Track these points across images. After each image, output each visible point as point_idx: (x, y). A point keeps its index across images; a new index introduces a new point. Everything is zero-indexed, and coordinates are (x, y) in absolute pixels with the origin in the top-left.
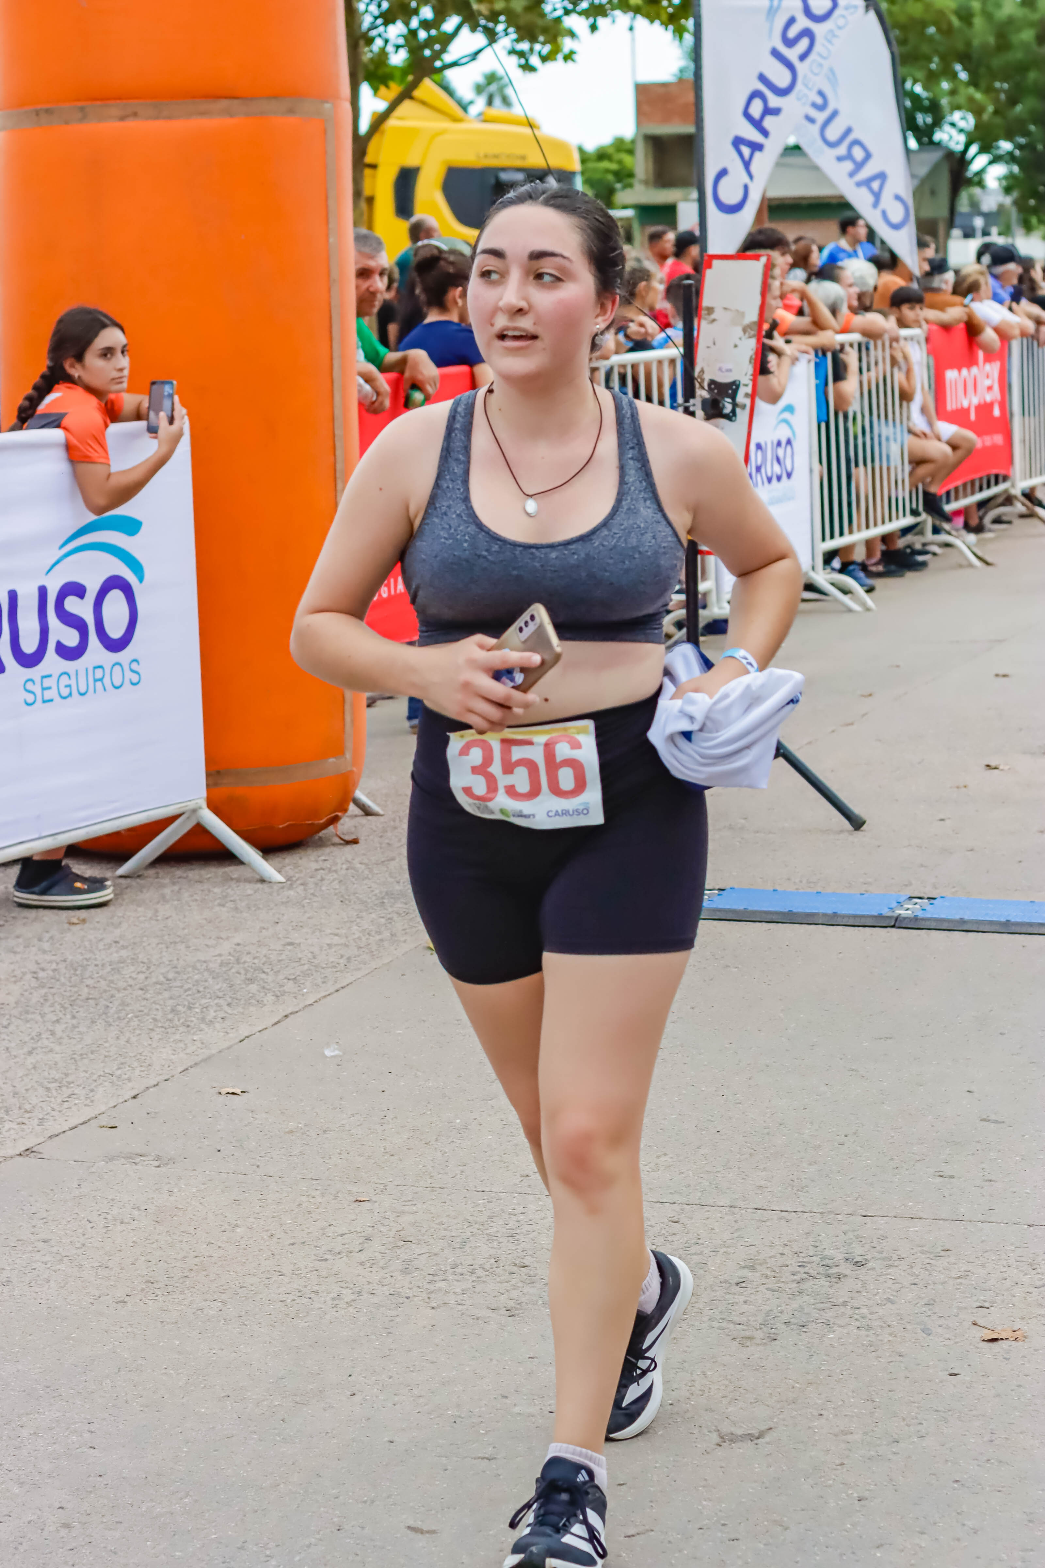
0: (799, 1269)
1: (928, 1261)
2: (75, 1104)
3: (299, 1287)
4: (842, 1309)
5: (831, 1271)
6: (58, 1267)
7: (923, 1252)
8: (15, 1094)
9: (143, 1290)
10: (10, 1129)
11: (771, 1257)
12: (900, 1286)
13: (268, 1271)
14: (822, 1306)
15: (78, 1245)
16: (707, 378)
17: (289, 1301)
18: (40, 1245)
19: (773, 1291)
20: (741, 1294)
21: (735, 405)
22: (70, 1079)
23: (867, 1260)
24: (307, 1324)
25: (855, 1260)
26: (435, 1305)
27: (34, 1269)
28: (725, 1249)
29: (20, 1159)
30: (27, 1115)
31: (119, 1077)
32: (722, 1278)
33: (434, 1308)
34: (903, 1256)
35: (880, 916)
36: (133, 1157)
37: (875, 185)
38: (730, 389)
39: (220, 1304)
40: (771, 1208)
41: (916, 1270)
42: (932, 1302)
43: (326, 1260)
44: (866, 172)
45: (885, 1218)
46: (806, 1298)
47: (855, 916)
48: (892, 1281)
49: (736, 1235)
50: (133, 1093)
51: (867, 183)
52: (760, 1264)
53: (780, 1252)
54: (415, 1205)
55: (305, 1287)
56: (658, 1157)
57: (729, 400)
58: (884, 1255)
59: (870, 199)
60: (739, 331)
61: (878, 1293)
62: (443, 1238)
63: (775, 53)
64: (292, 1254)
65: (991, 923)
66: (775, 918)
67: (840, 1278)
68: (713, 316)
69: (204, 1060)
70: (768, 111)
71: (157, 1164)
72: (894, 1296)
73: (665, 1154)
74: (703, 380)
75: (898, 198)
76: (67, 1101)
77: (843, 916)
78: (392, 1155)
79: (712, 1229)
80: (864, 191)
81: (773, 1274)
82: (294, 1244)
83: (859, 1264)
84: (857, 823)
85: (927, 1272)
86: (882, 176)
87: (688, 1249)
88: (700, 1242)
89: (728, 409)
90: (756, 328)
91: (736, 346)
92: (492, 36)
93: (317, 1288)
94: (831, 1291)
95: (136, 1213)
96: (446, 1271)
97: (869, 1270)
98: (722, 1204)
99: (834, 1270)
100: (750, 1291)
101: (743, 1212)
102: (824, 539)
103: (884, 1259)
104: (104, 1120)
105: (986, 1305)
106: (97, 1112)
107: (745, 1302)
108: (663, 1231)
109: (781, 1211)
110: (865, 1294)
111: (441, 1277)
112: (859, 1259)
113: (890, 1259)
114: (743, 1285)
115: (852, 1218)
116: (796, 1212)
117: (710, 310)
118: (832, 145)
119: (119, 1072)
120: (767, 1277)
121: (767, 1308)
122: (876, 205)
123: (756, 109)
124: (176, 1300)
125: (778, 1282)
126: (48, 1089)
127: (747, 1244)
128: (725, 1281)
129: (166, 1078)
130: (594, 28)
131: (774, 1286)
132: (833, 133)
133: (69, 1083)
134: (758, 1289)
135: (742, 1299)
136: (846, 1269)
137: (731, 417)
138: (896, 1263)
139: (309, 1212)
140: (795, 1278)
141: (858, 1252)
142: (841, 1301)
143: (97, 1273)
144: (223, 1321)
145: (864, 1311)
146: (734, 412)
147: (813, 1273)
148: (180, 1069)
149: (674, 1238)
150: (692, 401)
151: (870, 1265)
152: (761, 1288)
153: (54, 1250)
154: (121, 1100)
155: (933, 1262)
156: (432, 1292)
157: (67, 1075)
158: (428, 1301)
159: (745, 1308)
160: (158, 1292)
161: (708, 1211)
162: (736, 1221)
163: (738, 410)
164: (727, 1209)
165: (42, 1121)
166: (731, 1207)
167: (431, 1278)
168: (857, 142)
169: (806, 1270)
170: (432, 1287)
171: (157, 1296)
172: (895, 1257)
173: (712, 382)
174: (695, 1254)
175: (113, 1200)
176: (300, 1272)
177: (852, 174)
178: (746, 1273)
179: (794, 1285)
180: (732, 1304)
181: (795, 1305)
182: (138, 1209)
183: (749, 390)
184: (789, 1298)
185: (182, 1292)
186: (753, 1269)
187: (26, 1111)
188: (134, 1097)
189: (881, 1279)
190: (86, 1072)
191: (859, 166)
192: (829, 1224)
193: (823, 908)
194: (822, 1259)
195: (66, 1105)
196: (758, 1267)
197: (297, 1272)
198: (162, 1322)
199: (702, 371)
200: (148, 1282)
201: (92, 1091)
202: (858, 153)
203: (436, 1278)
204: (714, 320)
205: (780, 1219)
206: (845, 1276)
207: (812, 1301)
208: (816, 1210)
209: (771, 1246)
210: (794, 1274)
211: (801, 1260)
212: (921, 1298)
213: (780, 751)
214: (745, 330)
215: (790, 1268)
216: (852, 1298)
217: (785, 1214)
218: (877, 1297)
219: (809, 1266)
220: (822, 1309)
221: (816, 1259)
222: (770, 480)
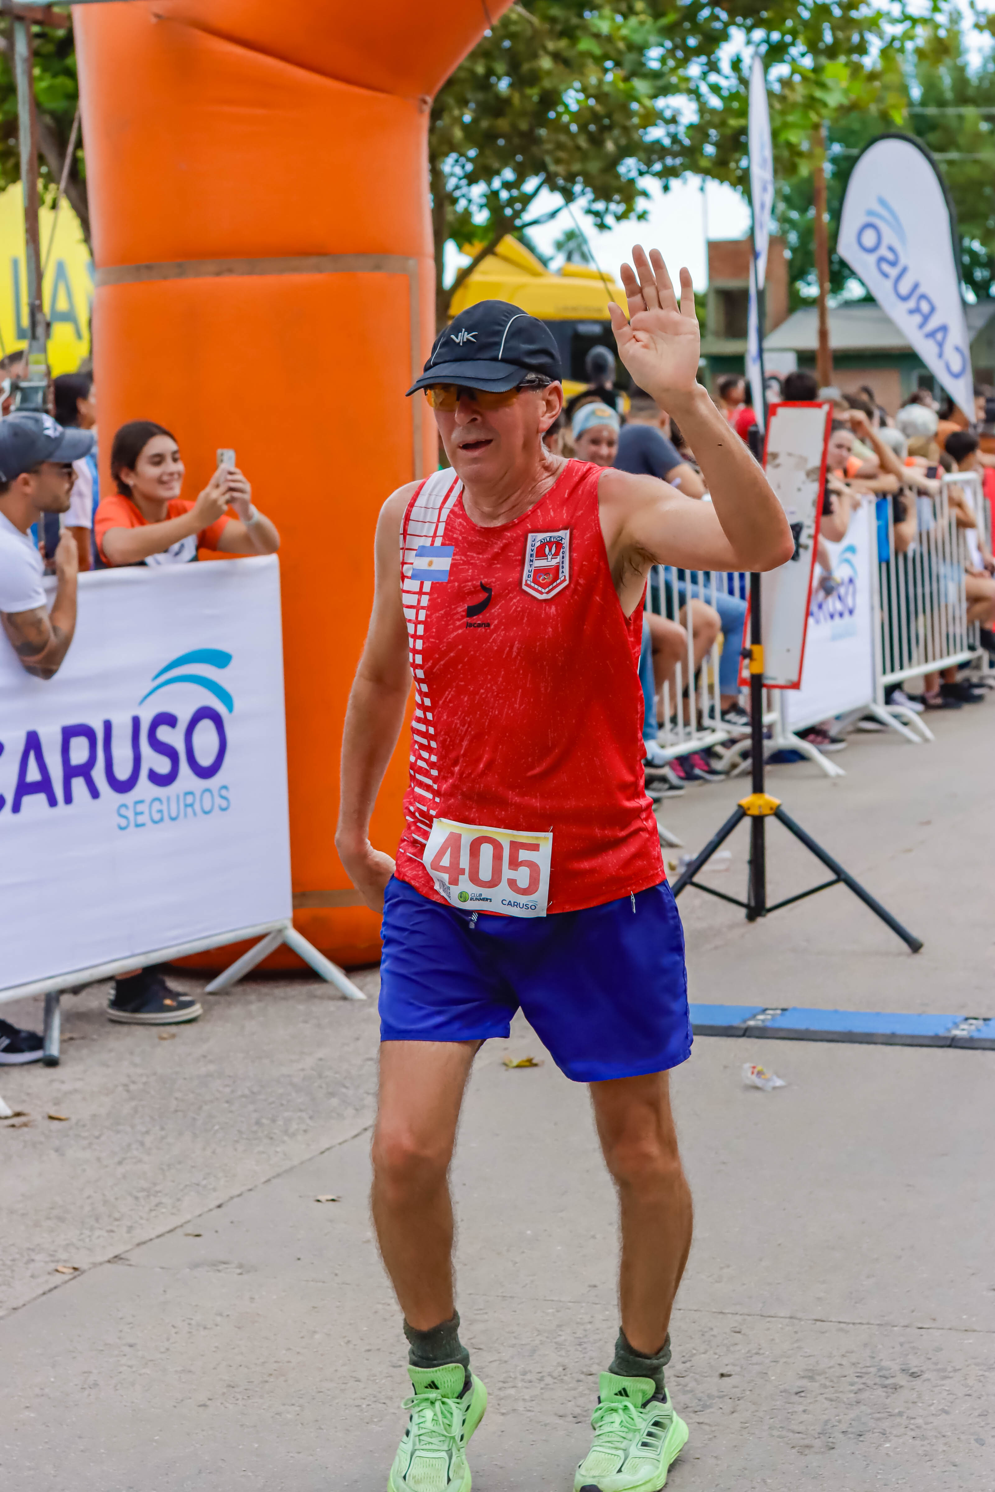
0: (856, 1380)
1: (981, 1373)
2: (163, 1213)
3: (375, 1393)
4: (898, 1420)
5: (888, 1382)
6: (144, 1371)
7: (977, 1364)
8: (105, 1202)
9: (224, 1394)
10: (99, 1237)
11: (830, 1368)
12: (955, 1397)
13: (344, 1377)
14: (878, 1415)
15: (163, 1350)
17: (364, 1406)
18: (127, 1349)
19: (831, 1400)
20: (800, 1403)
22: (158, 1188)
23: (922, 1371)
24: (381, 1429)
25: (911, 1371)
26: (504, 1411)
27: (120, 1372)
28: (785, 1360)
29: (109, 1265)
30: (117, 1223)
31: (205, 1187)
32: (782, 1387)
33: (503, 1414)
34: (958, 1368)
35: (937, 1037)
36: (216, 1265)
37: (939, 337)
39: (298, 1409)
40: (830, 1320)
41: (970, 1382)
42: (985, 1413)
43: (401, 1366)
44: (933, 324)
45: (940, 1331)
46: (863, 1408)
47: (913, 1037)
48: (946, 1393)
49: (796, 1345)
50: (218, 1203)
51: (932, 335)
52: (819, 1374)
53: (839, 1362)
54: (486, 1313)
55: (380, 1392)
56: (721, 1268)
58: (939, 1366)
59: (935, 351)
60: (802, 475)
61: (933, 1404)
62: (513, 1346)
64: (367, 1360)
66: (835, 1037)
67: (896, 1389)
68: (778, 461)
69: (286, 1171)
71: (239, 1271)
72: (949, 1407)
73: (728, 1266)
75: (957, 350)
76: (154, 1210)
77: (902, 1036)
78: (465, 1265)
79: (773, 1340)
80: (929, 342)
81: (831, 1384)
82: (369, 1350)
83: (915, 1375)
84: (915, 946)
85: (981, 1384)
86: (945, 329)
87: (749, 1359)
88: (761, 1351)
90: (817, 472)
91: (799, 490)
92: (569, 197)
93: (391, 1394)
94: (888, 1401)
95: (219, 1319)
96: (515, 1378)
97: (925, 1381)
98: (782, 1315)
99: (891, 1381)
100: (809, 1400)
101: (802, 1323)
103: (938, 1370)
104: (190, 1229)
106: (183, 1221)
107: (804, 1411)
108: (725, 1342)
109: (840, 1322)
110: (920, 1405)
111: (510, 1384)
112: (914, 1370)
113: (944, 1370)
114: (803, 1394)
115: (908, 1329)
116: (854, 1324)
117: (775, 456)
118: (903, 298)
119: (204, 1182)
120: (825, 1387)
121: (825, 1417)
122: (939, 356)
124: (256, 1404)
125: (836, 1392)
126: (137, 1198)
127: (807, 1355)
128: (785, 1391)
129: (250, 1187)
130: (666, 188)
131: (833, 1396)
132: (904, 287)
133: (157, 1192)
134: (816, 1399)
135: (801, 1408)
136: (902, 1380)
138: (951, 1374)
139: (385, 1320)
140: (853, 1388)
141: (914, 1363)
142: (897, 1411)
143: (180, 1377)
144: (300, 1425)
145: (920, 1421)
147: (870, 1383)
148: (263, 1179)
149: (738, 1348)
151: (926, 1376)
152: (820, 1398)
153: (140, 1353)
154: (206, 1209)
155: (986, 1374)
156: (502, 1399)
157: (155, 1184)
158: (498, 1407)
159: (805, 1417)
160: (239, 1396)
161: (769, 1322)
162: (796, 1332)
164: (788, 1320)
165: (130, 1229)
166: (791, 1318)
167: (501, 1385)
168: (924, 296)
169: (863, 1380)
170: (501, 1394)
171: (237, 1400)
172: (950, 1369)
174: (757, 1364)
175: (197, 1306)
176: (375, 1378)
177: (919, 327)
178: (805, 1383)
179: (852, 1395)
180: (792, 1413)
181: (852, 1414)
182: (221, 1315)
183: (812, 531)
184: (847, 1408)
185: (261, 1397)
186: (811, 1379)
187: (116, 1220)
188: (219, 1206)
189: (937, 1390)
190: (173, 1181)
191: (926, 319)
192: (886, 1335)
193: (883, 1028)
194: (879, 1370)
195: (153, 1214)
196: (817, 1378)
197: (372, 1378)
198: (242, 1425)
200: (229, 1386)
201: (179, 1200)
202: (925, 306)
203: (505, 1385)
204: (778, 466)
205: (839, 1330)
206: (901, 1387)
207: (869, 1411)
208: (872, 1322)
209: (830, 1356)
210: (852, 1384)
211: (859, 1370)
212: (975, 1409)
213: (841, 876)
214: (808, 474)
215: (848, 1379)
216: (908, 1409)
217: (842, 1325)
218: (932, 1408)
219: (867, 1376)
220: (879, 1419)
221: (873, 1370)
222: (841, 615)
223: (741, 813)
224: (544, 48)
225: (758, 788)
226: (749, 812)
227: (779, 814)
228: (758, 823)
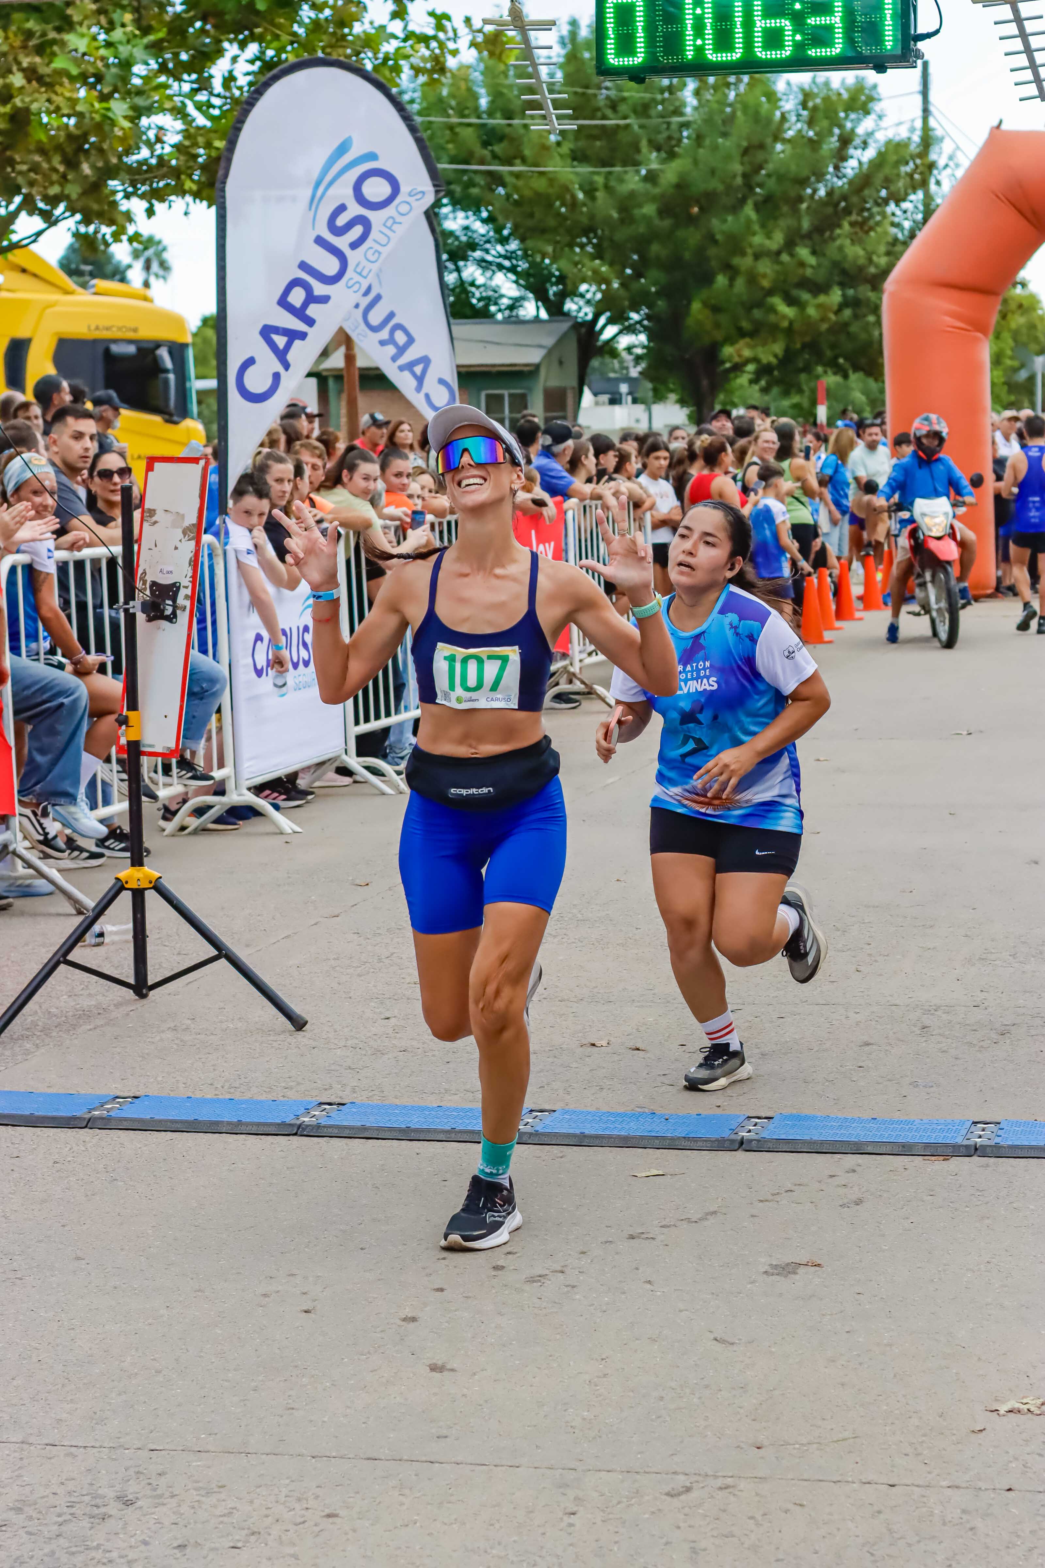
0: (65, 1510)
1: (198, 1498)
4: (93, 1554)
5: (96, 1511)
7: (196, 1489)
11: (42, 1497)
12: (160, 1526)
14: (74, 1549)
16: (149, 579)
19: (31, 1534)
21: (175, 607)
23: (137, 1498)
25: (125, 1499)
34: (175, 1493)
35: (283, 1124)
37: (418, 369)
38: (172, 591)
40: (62, 1444)
41: (184, 1509)
44: (410, 355)
45: (172, 1452)
46: (61, 1541)
47: (258, 1124)
48: (154, 1521)
49: (16, 1473)
51: (409, 367)
52: (30, 1505)
53: (54, 1491)
57: (169, 602)
58: (157, 1492)
59: (414, 383)
60: (179, 532)
61: (135, 1534)
63: (320, 241)
65: (391, 1129)
66: (179, 1126)
67: (103, 1519)
68: (154, 519)
70: (311, 298)
72: (150, 1537)
74: (145, 583)
75: (442, 381)
77: (247, 1124)
80: (407, 374)
81: (39, 1516)
83: (129, 1503)
84: (299, 1024)
85: (192, 1511)
86: (425, 361)
89: (169, 611)
90: (195, 530)
91: (176, 548)
94: (90, 1533)
97: (135, 1509)
98: (14, 1440)
99: (103, 1510)
100: (7, 1535)
101: (32, 1448)
102: (357, 723)
103: (155, 1497)
105: (239, 1545)
109: (71, 1446)
110: (122, 1536)
112: (130, 1497)
113: (161, 1496)
115: (139, 1452)
116: (85, 1447)
117: (152, 512)
118: (375, 329)
120: (30, 1518)
121: (18, 1553)
122: (419, 388)
123: (297, 297)
127: (23, 1484)
130: (150, 212)
131: (35, 1530)
132: (375, 317)
134: (16, 1533)
136: (113, 1508)
137: (172, 618)
138: (165, 1501)
140: (59, 1519)
141: (133, 1489)
142: (95, 1544)
145: (114, 1555)
146: (174, 614)
147: (79, 1513)
150: (132, 603)
151: (139, 1503)
152: (20, 1531)
155: (203, 1498)
162: (21, 1459)
163: (178, 612)
164: (17, 1445)
166: (23, 1442)
168: (399, 327)
169: (73, 1510)
172: (167, 1494)
173: (154, 584)
177: (394, 359)
178: (11, 1515)
179: (56, 1527)
181: (47, 1549)
183: (189, 592)
184: (44, 1542)
186: (19, 1510)
189: (144, 1518)
191: (401, 350)
192: (115, 1460)
193: (228, 1116)
194: (93, 1498)
196: (26, 1509)
199: (145, 573)
202: (401, 339)
204: (155, 522)
205: (67, 1455)
206: (110, 1516)
207: (67, 1545)
208: (106, 1445)
209: (47, 1486)
210: (59, 1515)
211: (73, 1499)
212: (176, 1539)
213: (222, 952)
214: (184, 533)
215: (58, 1510)
216: (108, 1540)
217: (73, 1450)
218: (133, 1540)
219: (78, 1506)
220: (73, 1553)
221: (87, 1499)
222: (295, 666)
223: (119, 887)
224: (19, 63)
225: (137, 861)
226: (126, 886)
227: (158, 888)
228: (138, 896)
